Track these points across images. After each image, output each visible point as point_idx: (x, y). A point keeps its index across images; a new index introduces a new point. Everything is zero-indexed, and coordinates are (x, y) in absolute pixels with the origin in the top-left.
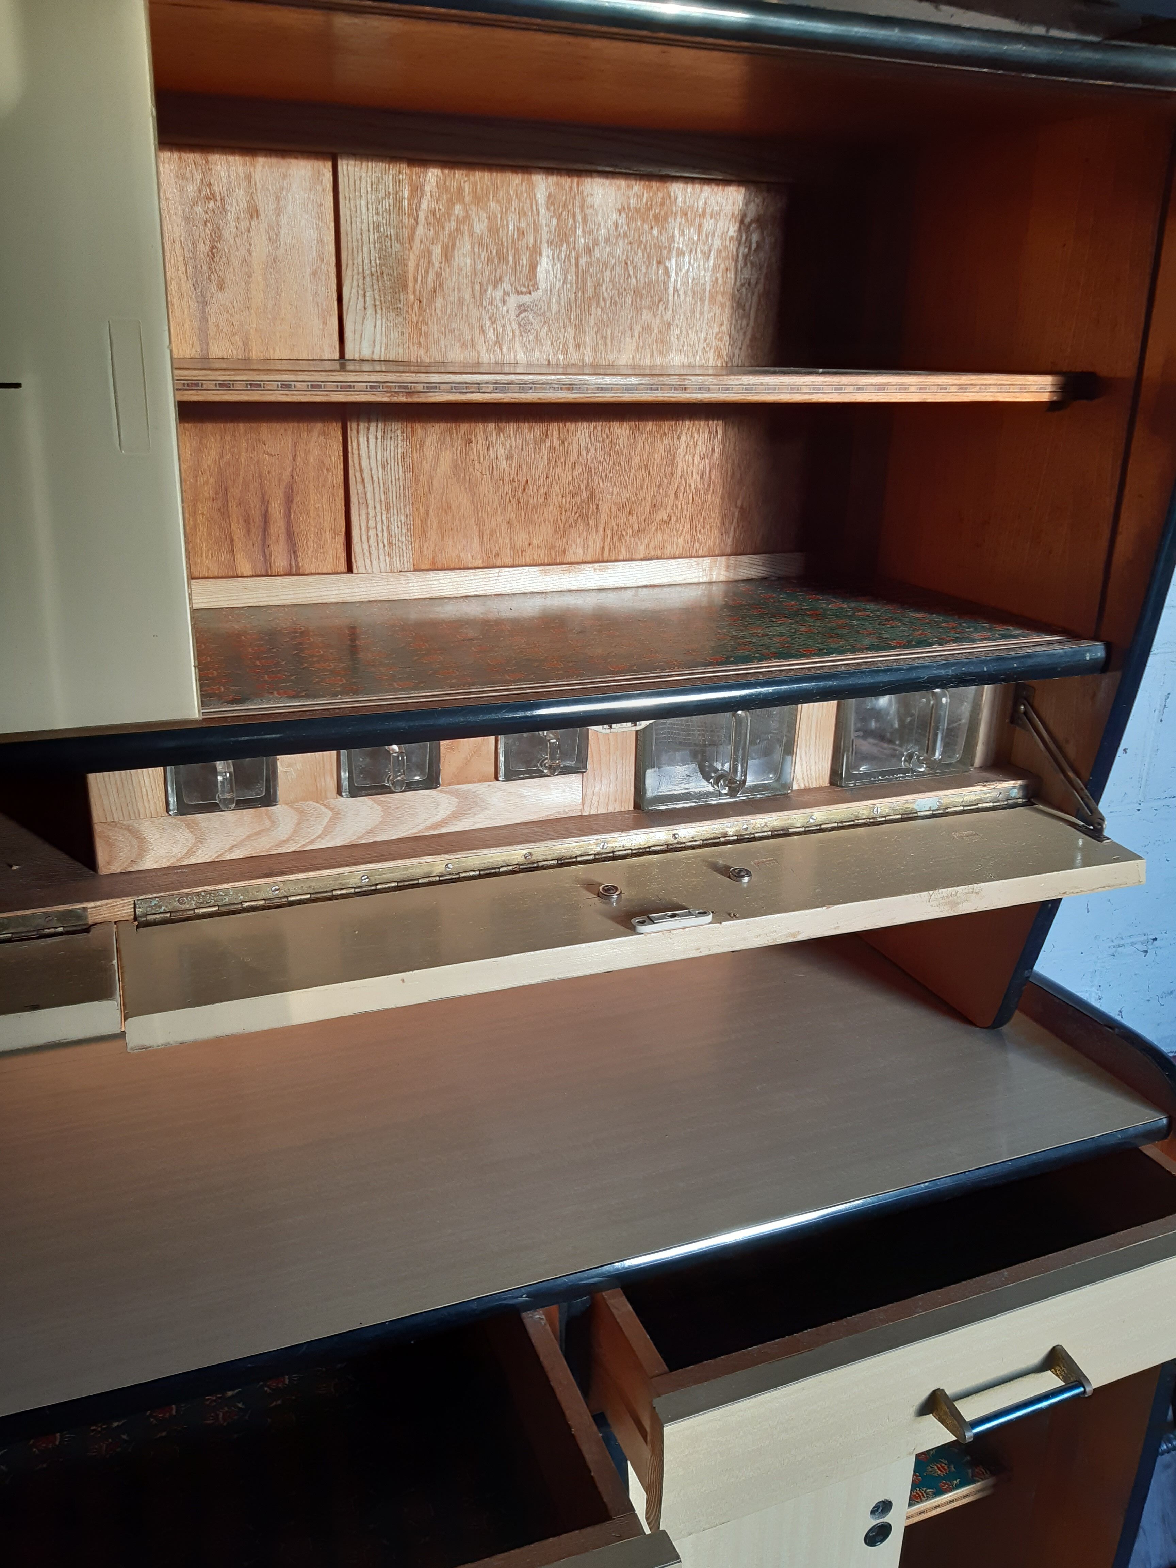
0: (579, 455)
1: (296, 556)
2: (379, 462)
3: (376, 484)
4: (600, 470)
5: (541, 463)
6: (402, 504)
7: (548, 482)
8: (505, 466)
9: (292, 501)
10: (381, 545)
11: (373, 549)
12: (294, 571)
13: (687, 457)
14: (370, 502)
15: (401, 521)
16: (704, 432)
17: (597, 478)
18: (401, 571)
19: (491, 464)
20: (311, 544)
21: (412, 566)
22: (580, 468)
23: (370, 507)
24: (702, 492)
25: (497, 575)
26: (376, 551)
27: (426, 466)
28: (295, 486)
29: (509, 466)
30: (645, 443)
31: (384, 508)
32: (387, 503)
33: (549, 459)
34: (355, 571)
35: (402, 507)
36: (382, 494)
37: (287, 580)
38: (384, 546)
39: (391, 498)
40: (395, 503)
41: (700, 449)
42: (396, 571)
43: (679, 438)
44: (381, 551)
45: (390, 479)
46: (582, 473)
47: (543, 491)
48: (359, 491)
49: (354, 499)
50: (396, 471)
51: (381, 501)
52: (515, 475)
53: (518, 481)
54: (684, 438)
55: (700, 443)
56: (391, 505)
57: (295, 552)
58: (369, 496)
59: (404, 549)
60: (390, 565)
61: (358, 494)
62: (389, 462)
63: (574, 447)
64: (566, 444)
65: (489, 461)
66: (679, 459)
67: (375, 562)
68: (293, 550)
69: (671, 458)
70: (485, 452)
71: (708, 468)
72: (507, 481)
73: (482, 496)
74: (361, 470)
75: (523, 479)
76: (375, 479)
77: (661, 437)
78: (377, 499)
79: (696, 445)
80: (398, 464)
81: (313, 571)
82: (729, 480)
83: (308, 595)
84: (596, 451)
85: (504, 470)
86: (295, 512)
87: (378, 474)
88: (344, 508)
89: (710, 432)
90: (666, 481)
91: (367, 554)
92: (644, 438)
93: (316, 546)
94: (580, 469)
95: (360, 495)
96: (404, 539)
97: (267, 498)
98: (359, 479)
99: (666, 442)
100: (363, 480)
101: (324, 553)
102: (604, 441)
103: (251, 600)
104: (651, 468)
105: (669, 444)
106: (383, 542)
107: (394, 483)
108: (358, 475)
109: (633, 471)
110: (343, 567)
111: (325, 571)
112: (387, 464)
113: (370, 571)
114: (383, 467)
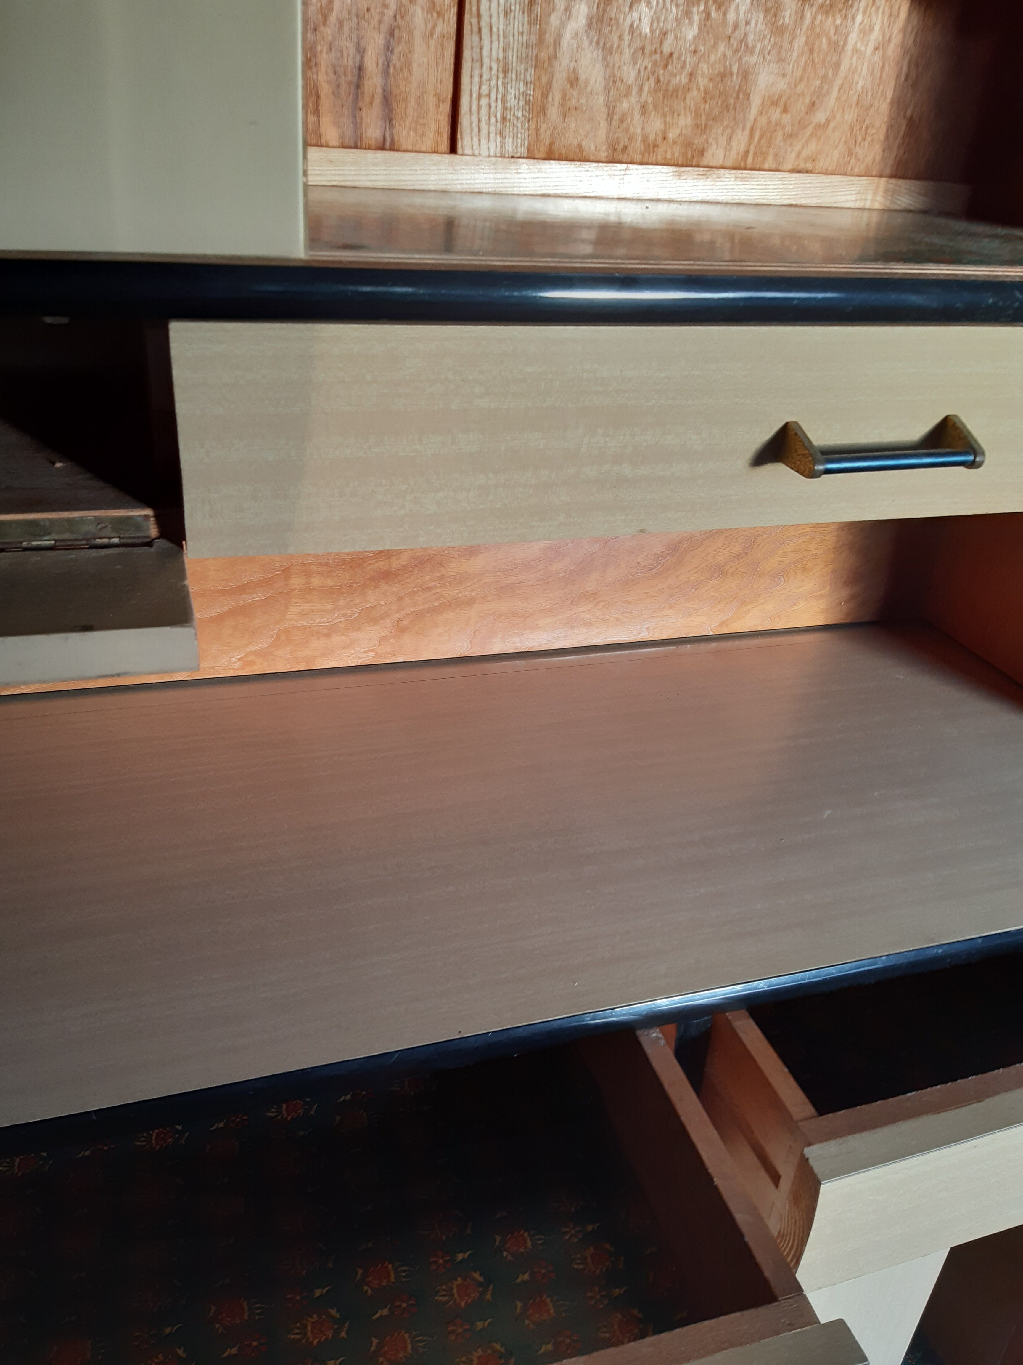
0: (736, 27)
1: (392, 126)
2: (501, 8)
3: (495, 37)
4: (757, 50)
5: (691, 33)
6: (523, 66)
7: (695, 59)
8: (648, 30)
9: (392, 52)
10: (493, 120)
11: (483, 123)
12: (388, 144)
13: (859, 45)
14: (486, 61)
15: (519, 89)
16: (883, 12)
17: (753, 60)
18: (512, 157)
19: (632, 26)
20: (410, 111)
21: (526, 151)
22: (735, 43)
23: (485, 66)
24: (870, 94)
25: (623, 172)
26: (487, 127)
27: (554, 20)
28: (397, 32)
29: (652, 31)
30: (814, 19)
31: (501, 69)
32: (506, 64)
33: (700, 29)
34: (460, 151)
35: (523, 71)
36: (501, 50)
37: (381, 155)
38: (497, 121)
39: (510, 57)
40: (514, 64)
41: (876, 35)
42: (507, 155)
43: (853, 19)
44: (492, 128)
45: (512, 32)
46: (736, 51)
47: (688, 69)
48: (474, 44)
49: (467, 54)
50: (520, 20)
51: (498, 59)
52: (658, 45)
53: (662, 52)
54: (859, 18)
55: (877, 28)
56: (510, 67)
57: (391, 120)
58: (486, 52)
59: (520, 127)
60: (501, 147)
61: (472, 48)
62: (513, 8)
63: (731, 16)
64: (723, 9)
65: (630, 22)
66: (849, 46)
67: (484, 141)
68: (389, 118)
69: (841, 43)
70: (627, 10)
71: (881, 64)
72: (647, 51)
73: (616, 69)
74: (479, 16)
75: (666, 49)
76: (495, 29)
77: (834, 15)
78: (494, 57)
79: (871, 29)
80: (524, 13)
81: (410, 148)
82: (903, 79)
83: (402, 178)
84: (756, 24)
85: (646, 36)
86: (395, 66)
87: (499, 23)
88: (452, 67)
89: (890, 15)
90: (830, 73)
91: (476, 130)
92: (814, 13)
93: (416, 115)
94: (735, 46)
95: (475, 49)
96: (520, 115)
97: (362, 43)
98: (475, 29)
99: (838, 21)
100: (480, 30)
101: (424, 125)
102: (767, 11)
103: (337, 178)
104: (815, 55)
105: (842, 23)
106: (496, 116)
107: (516, 37)
108: (474, 21)
109: (795, 54)
110: (445, 143)
111: (424, 149)
112: (511, 11)
113: (476, 152)
114: (506, 15)
